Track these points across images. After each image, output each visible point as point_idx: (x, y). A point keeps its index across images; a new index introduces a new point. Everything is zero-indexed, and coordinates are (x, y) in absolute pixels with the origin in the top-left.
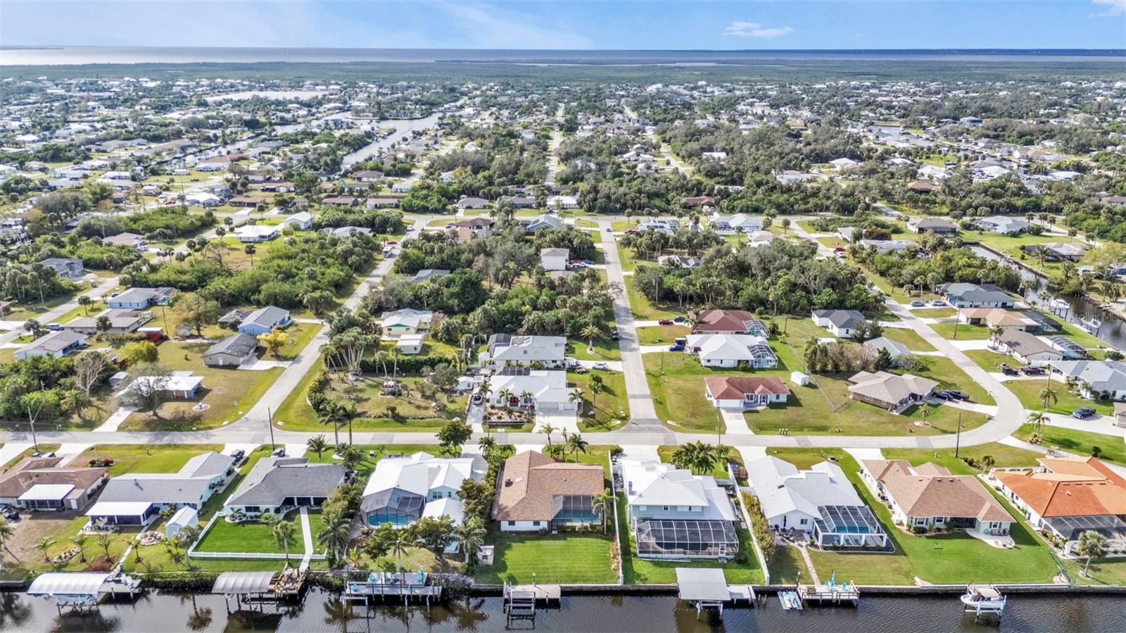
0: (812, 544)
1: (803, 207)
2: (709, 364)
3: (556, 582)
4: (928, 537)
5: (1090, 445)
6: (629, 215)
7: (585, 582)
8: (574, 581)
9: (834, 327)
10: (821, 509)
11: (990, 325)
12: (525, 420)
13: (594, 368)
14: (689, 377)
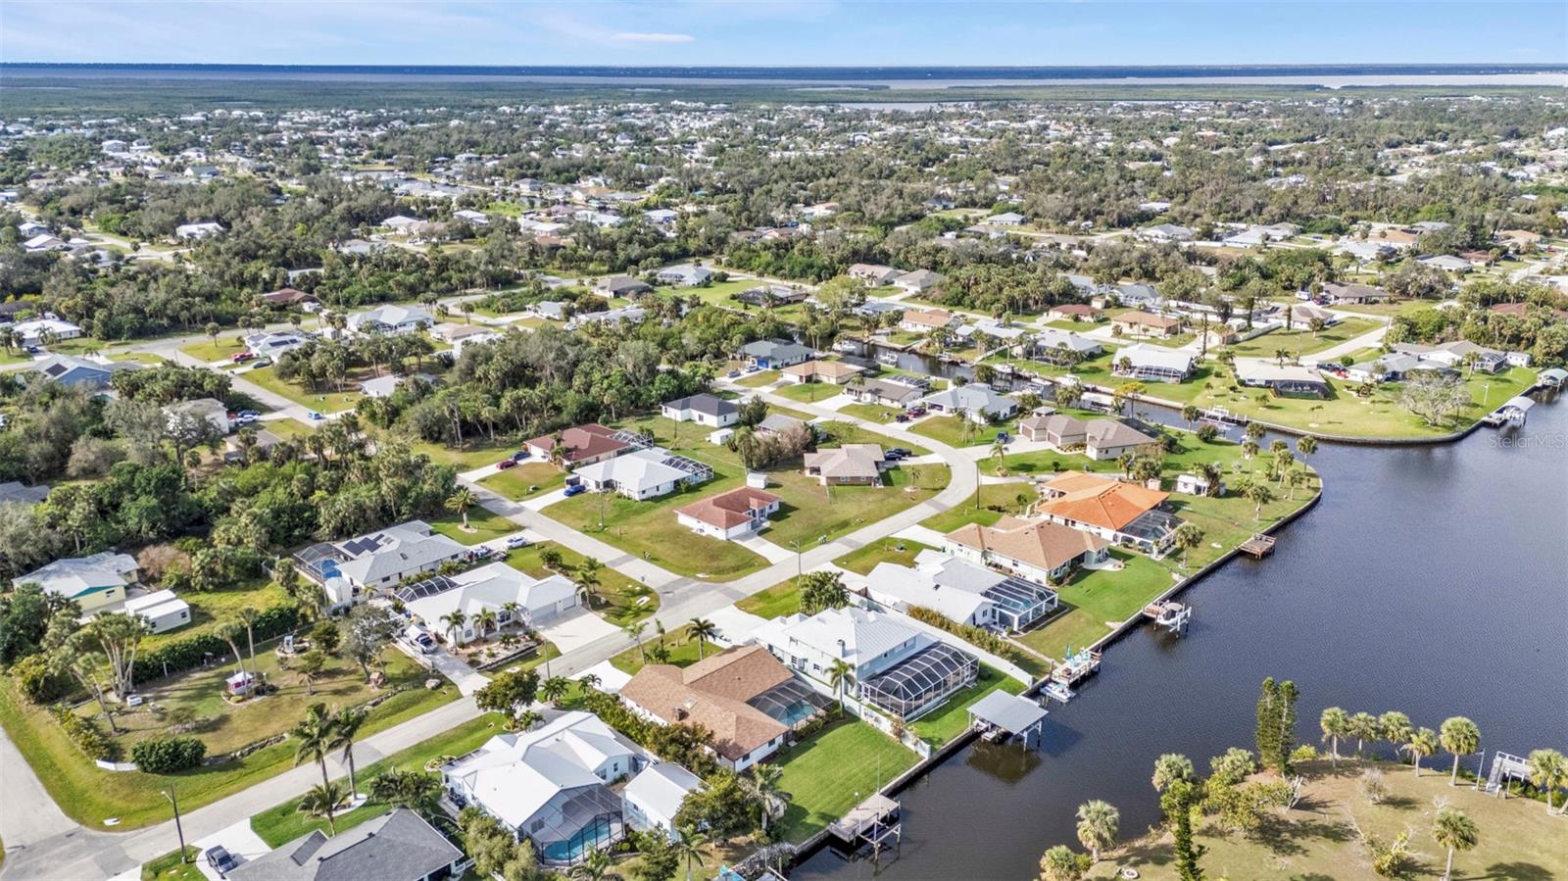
0: (1012, 632)
1: (443, 285)
2: (644, 496)
3: (872, 791)
4: (1071, 584)
5: (1050, 463)
6: (215, 332)
7: (895, 774)
8: (886, 782)
9: (706, 416)
10: (987, 594)
11: (824, 379)
12: (531, 644)
13: (511, 548)
14: (640, 519)
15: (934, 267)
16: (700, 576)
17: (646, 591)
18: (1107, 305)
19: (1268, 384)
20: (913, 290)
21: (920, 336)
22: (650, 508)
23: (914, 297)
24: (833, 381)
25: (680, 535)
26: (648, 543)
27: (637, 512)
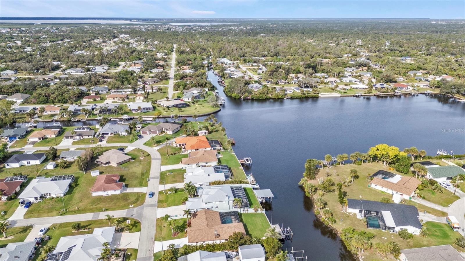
0: (231, 178)
8: (268, 222)
9: (30, 162)
10: (217, 172)
11: (49, 136)
12: (123, 253)
13: (44, 234)
14: (74, 201)
15: (17, 91)
16: (130, 206)
17: (125, 219)
18: (96, 94)
19: (173, 106)
20: (19, 101)
21: (53, 115)
22: (72, 197)
23: (23, 103)
24: (53, 136)
25: (100, 199)
26: (94, 206)
27: (70, 200)
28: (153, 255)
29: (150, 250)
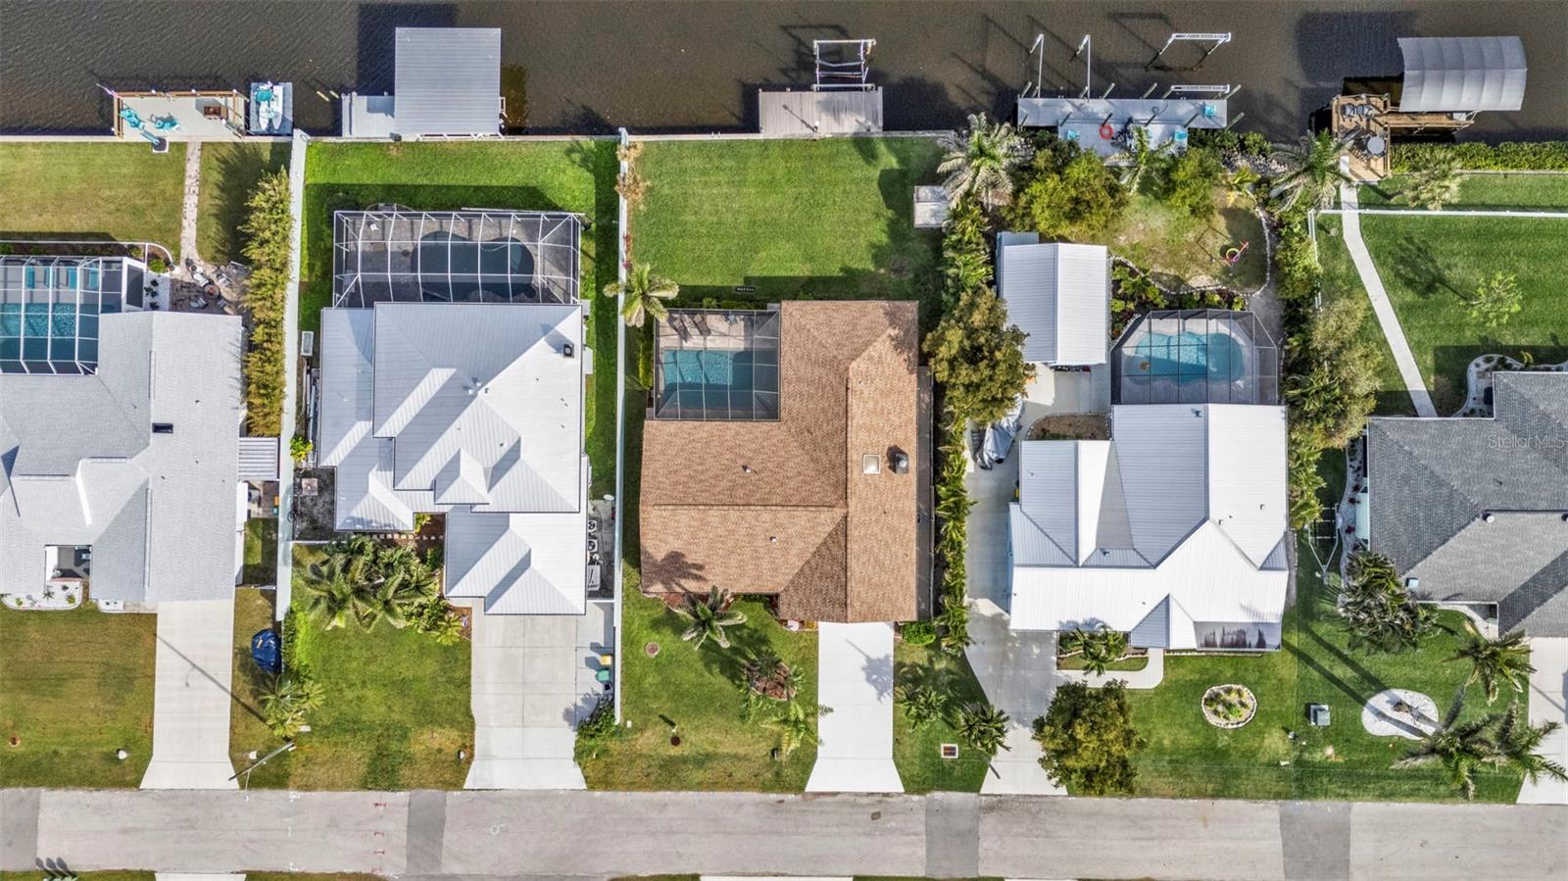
28: (916, 798)
29: (876, 816)
